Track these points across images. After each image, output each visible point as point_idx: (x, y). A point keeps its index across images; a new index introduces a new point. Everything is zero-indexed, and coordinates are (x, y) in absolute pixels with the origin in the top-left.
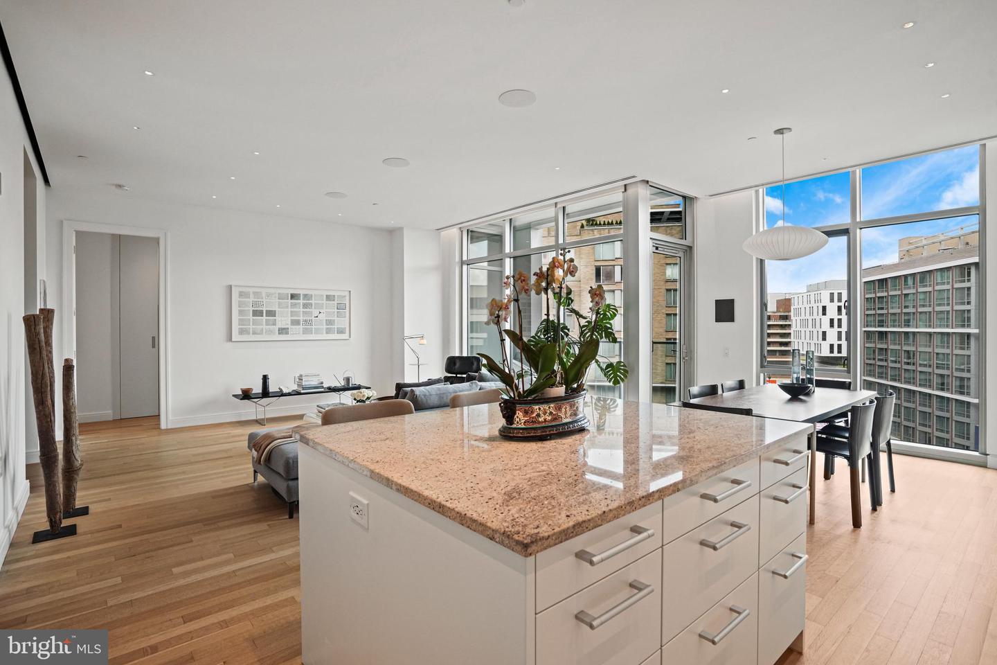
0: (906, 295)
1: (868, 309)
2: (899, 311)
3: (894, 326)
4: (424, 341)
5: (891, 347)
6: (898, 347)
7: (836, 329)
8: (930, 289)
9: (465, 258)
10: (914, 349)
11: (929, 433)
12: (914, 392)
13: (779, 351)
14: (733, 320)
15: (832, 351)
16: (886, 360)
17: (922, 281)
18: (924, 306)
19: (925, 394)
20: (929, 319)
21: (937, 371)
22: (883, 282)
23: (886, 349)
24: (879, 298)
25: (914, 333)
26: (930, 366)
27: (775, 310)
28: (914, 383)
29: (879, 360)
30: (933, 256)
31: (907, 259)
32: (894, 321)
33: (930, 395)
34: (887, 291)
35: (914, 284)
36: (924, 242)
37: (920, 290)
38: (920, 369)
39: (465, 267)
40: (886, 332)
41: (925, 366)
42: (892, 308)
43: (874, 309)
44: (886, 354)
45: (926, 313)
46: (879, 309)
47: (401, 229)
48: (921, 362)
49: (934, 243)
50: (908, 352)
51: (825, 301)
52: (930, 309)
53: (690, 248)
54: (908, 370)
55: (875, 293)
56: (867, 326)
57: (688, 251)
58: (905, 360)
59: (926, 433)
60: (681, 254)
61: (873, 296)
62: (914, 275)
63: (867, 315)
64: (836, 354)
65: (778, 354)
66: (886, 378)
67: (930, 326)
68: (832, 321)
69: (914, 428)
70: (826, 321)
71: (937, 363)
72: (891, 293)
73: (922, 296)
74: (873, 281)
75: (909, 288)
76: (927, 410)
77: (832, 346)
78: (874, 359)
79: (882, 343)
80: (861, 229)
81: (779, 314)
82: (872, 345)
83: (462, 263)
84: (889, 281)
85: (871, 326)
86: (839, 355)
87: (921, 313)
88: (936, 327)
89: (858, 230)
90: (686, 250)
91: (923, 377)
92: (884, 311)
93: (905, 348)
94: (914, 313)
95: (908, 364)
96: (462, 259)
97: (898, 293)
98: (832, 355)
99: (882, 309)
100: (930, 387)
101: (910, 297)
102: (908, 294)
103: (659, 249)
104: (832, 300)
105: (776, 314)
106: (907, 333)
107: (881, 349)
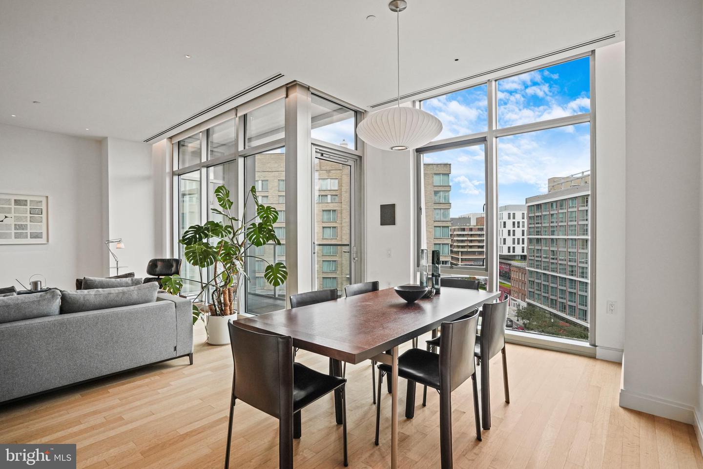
0: (552, 215)
1: (530, 224)
2: (548, 225)
3: (545, 235)
4: (122, 245)
5: (544, 248)
6: (547, 248)
7: (512, 237)
8: (565, 211)
9: (175, 168)
10: (557, 249)
11: (565, 303)
12: (556, 277)
13: (478, 251)
14: (394, 224)
15: (509, 252)
16: (541, 257)
17: (561, 206)
18: (562, 222)
19: (563, 278)
20: (566, 229)
21: (570, 263)
22: (539, 206)
23: (541, 250)
24: (537, 216)
25: (556, 239)
26: (565, 260)
27: (475, 224)
28: (556, 271)
29: (537, 257)
30: (568, 190)
31: (553, 191)
32: (546, 231)
33: (565, 278)
34: (541, 212)
35: (556, 208)
36: (563, 181)
37: (560, 211)
38: (560, 262)
39: (176, 178)
40: (541, 239)
41: (562, 260)
42: (545, 223)
43: (534, 224)
44: (541, 253)
45: (563, 226)
46: (537, 223)
47: (106, 138)
48: (560, 258)
49: (568, 181)
50: (553, 251)
51: (505, 218)
52: (565, 224)
53: (360, 157)
54: (553, 263)
55: (534, 213)
56: (530, 235)
57: (358, 161)
58: (552, 257)
59: (563, 303)
60: (351, 163)
61: (533, 215)
62: (556, 201)
63: (530, 227)
64: (511, 253)
65: (477, 254)
66: (541, 269)
67: (565, 235)
68: (509, 231)
69: (556, 300)
70: (505, 231)
71: (569, 258)
72: (544, 213)
73: (561, 216)
74: (533, 205)
75: (554, 210)
76: (564, 288)
77: (509, 248)
78: (534, 256)
79: (538, 246)
80: (496, 137)
81: (478, 227)
82: (533, 247)
83: (173, 174)
84: (542, 205)
85: (532, 235)
86: (514, 254)
87: (560, 226)
88: (569, 235)
89: (494, 139)
90: (357, 160)
91: (561, 267)
92: (540, 225)
93: (552, 249)
94: (556, 226)
95: (553, 259)
96: (173, 170)
97: (548, 213)
98: (509, 254)
99: (538, 223)
100: (565, 273)
101: (555, 215)
102: (553, 214)
103: (324, 155)
104: (509, 218)
105: (476, 227)
106: (552, 239)
107: (538, 250)
